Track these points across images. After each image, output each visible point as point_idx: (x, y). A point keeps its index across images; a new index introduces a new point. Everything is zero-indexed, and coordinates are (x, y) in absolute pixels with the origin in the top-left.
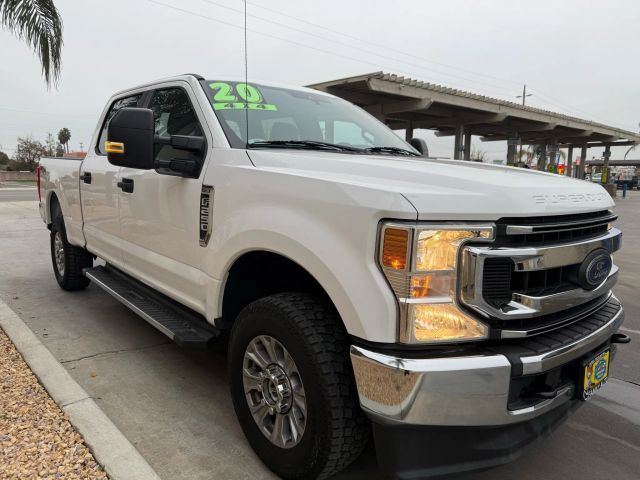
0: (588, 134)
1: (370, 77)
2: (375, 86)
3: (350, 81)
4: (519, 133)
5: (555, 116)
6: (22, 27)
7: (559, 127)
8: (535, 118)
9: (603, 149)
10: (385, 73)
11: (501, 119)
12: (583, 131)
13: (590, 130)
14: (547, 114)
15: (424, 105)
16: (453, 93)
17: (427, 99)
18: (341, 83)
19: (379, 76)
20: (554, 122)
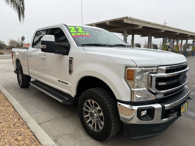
0: (189, 36)
1: (124, 18)
2: (125, 21)
3: (117, 20)
4: (168, 36)
5: (179, 30)
6: (12, 4)
7: (181, 34)
8: (173, 31)
9: (192, 40)
10: (129, 17)
11: (163, 31)
12: (187, 35)
13: (190, 34)
14: (177, 29)
15: (140, 27)
16: (149, 23)
17: (141, 25)
18: (113, 20)
19: (127, 18)
20: (179, 32)
